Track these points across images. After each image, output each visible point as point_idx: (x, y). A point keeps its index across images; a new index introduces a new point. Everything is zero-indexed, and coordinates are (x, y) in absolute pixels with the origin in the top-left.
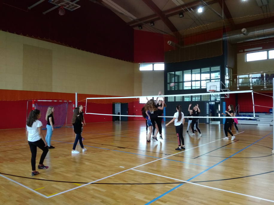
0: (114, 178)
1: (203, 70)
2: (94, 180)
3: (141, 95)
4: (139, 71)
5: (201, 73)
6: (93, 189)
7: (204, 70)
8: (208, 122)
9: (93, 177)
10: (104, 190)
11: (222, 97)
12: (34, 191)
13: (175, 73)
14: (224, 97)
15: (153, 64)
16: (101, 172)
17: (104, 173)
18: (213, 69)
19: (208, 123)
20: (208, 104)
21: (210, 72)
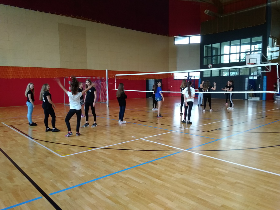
0: (122, 145)
1: (243, 41)
2: (105, 146)
3: (176, 70)
4: (174, 44)
5: (240, 45)
6: (101, 152)
7: (245, 41)
8: (246, 98)
9: (105, 143)
10: (109, 154)
11: (263, 71)
12: (54, 152)
13: (212, 45)
14: (265, 71)
15: (189, 37)
16: (114, 140)
17: (116, 141)
18: (254, 39)
19: (246, 100)
20: (247, 78)
21: (251, 43)
